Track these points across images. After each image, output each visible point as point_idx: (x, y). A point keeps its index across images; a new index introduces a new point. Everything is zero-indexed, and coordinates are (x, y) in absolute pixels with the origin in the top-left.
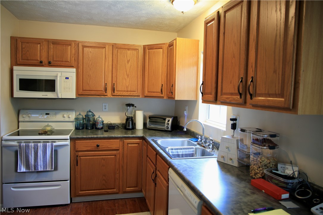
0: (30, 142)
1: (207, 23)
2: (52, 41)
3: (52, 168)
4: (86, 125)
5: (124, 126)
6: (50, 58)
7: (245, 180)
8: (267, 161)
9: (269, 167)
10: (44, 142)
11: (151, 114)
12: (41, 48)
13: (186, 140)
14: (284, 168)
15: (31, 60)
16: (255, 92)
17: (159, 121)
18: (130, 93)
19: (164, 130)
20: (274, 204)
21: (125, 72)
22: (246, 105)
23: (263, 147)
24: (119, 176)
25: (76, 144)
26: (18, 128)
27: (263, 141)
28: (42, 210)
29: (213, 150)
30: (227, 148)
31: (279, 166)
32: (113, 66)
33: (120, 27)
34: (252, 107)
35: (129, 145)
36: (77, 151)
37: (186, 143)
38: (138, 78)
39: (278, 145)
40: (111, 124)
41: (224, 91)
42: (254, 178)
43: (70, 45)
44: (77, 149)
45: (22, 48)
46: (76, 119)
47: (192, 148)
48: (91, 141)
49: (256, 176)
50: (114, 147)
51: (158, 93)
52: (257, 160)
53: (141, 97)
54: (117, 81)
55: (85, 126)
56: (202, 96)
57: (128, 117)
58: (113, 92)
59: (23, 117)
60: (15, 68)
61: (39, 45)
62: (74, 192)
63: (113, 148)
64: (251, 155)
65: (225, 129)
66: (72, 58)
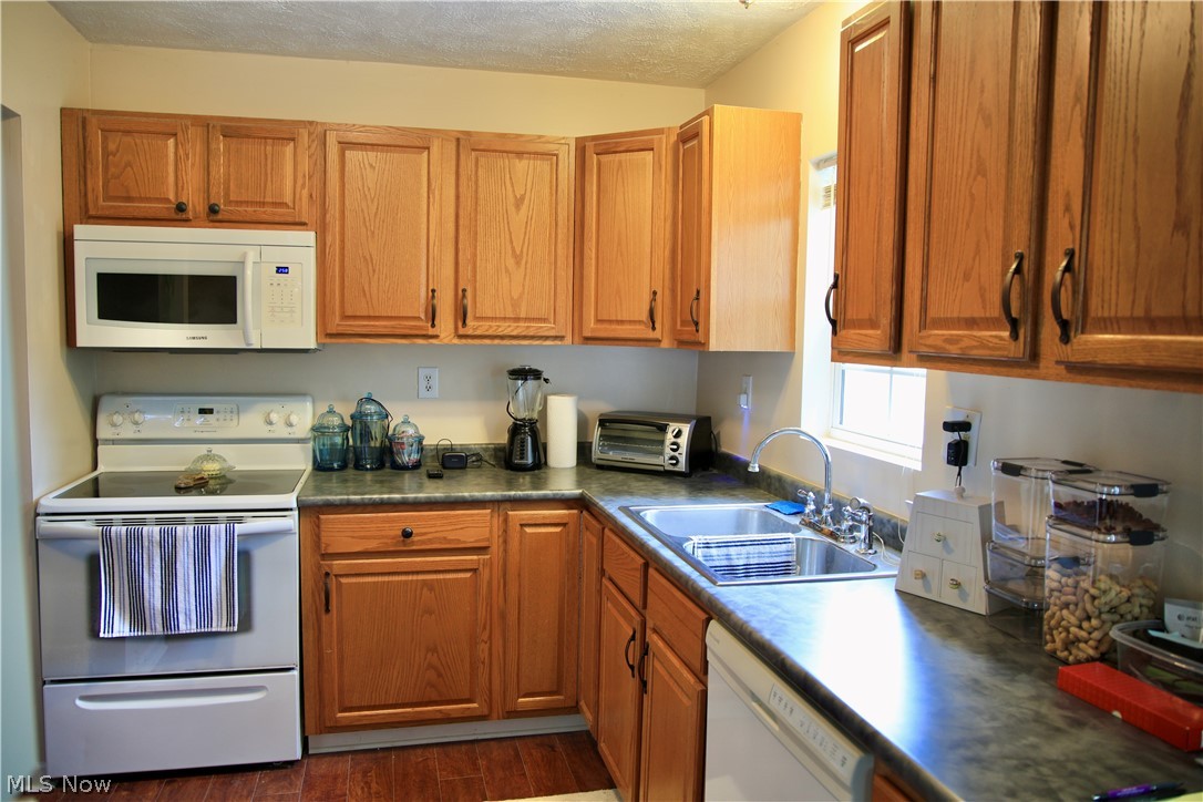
0: (143, 522)
1: (851, 41)
2: (221, 126)
3: (230, 622)
4: (355, 452)
5: (501, 454)
6: (214, 191)
7: (1028, 669)
8: (1121, 592)
9: (1129, 617)
10: (198, 521)
11: (605, 407)
12: (181, 152)
13: (753, 507)
14: (1194, 619)
15: (141, 199)
16: (1079, 314)
17: (636, 435)
18: (528, 327)
19: (662, 469)
20: (1178, 768)
21: (508, 243)
22: (1037, 368)
23: (1101, 537)
24: (490, 649)
25: (322, 526)
26: (95, 467)
27: (1104, 510)
28: (194, 783)
29: (870, 548)
30: (941, 539)
31: (1171, 612)
32: (461, 222)
33: (484, 67)
34: (1064, 372)
35: (528, 530)
36: (325, 556)
37: (755, 519)
38: (555, 268)
39: (1163, 526)
40: (452, 448)
41: (933, 313)
42: (1065, 662)
43: (293, 140)
44: (326, 548)
45: (106, 154)
46: (319, 430)
47: (786, 541)
48: (380, 515)
49: (1074, 651)
50: (470, 537)
51: (638, 327)
52: (1076, 586)
53: (568, 340)
54: (475, 281)
55: (351, 455)
56: (835, 332)
57: (520, 420)
58: (460, 324)
59: (114, 425)
60: (80, 231)
61: (171, 142)
62: (315, 714)
63: (465, 542)
64: (1049, 567)
65: (918, 466)
66: (298, 190)
